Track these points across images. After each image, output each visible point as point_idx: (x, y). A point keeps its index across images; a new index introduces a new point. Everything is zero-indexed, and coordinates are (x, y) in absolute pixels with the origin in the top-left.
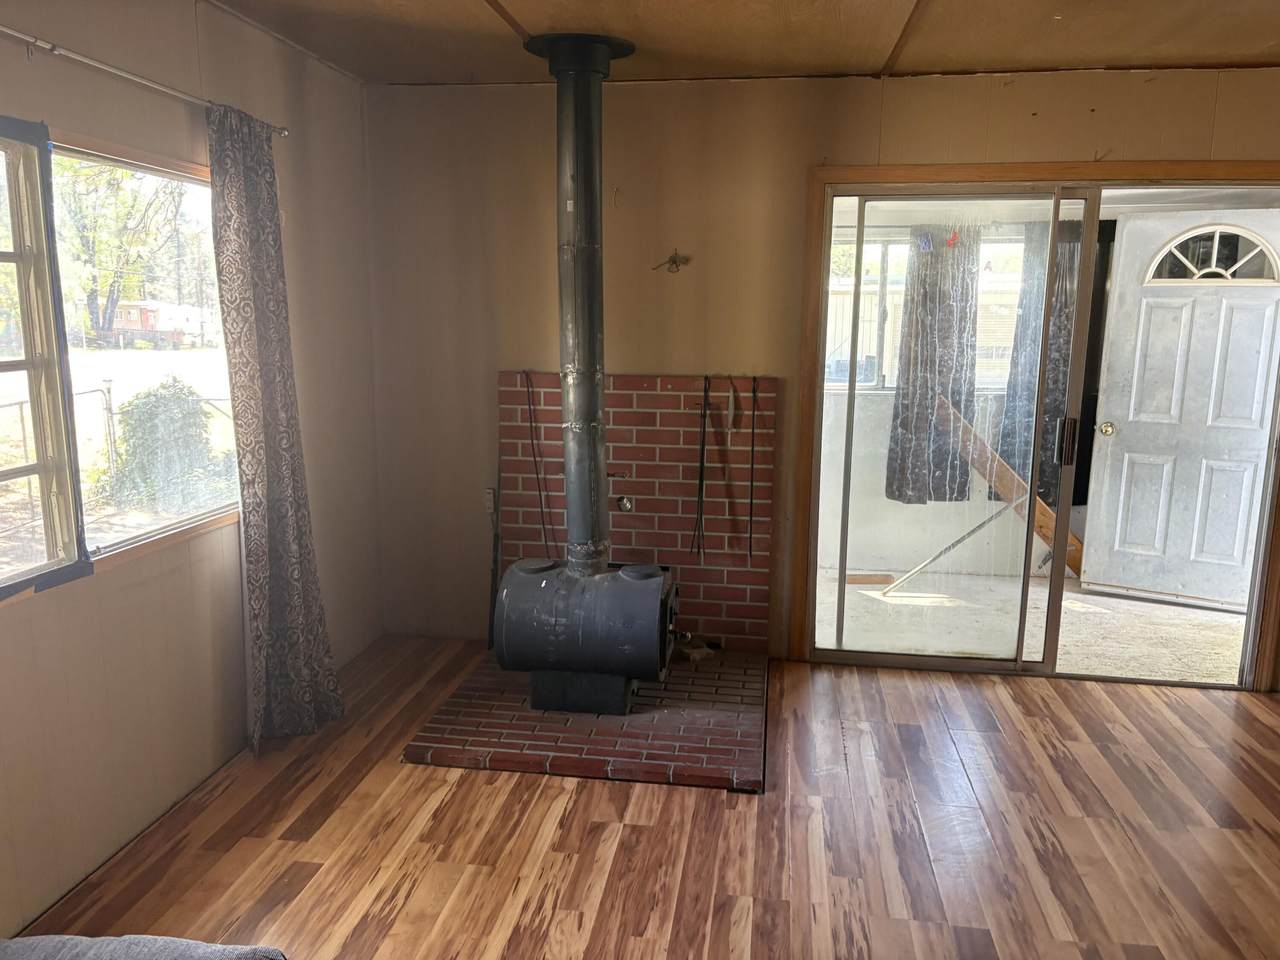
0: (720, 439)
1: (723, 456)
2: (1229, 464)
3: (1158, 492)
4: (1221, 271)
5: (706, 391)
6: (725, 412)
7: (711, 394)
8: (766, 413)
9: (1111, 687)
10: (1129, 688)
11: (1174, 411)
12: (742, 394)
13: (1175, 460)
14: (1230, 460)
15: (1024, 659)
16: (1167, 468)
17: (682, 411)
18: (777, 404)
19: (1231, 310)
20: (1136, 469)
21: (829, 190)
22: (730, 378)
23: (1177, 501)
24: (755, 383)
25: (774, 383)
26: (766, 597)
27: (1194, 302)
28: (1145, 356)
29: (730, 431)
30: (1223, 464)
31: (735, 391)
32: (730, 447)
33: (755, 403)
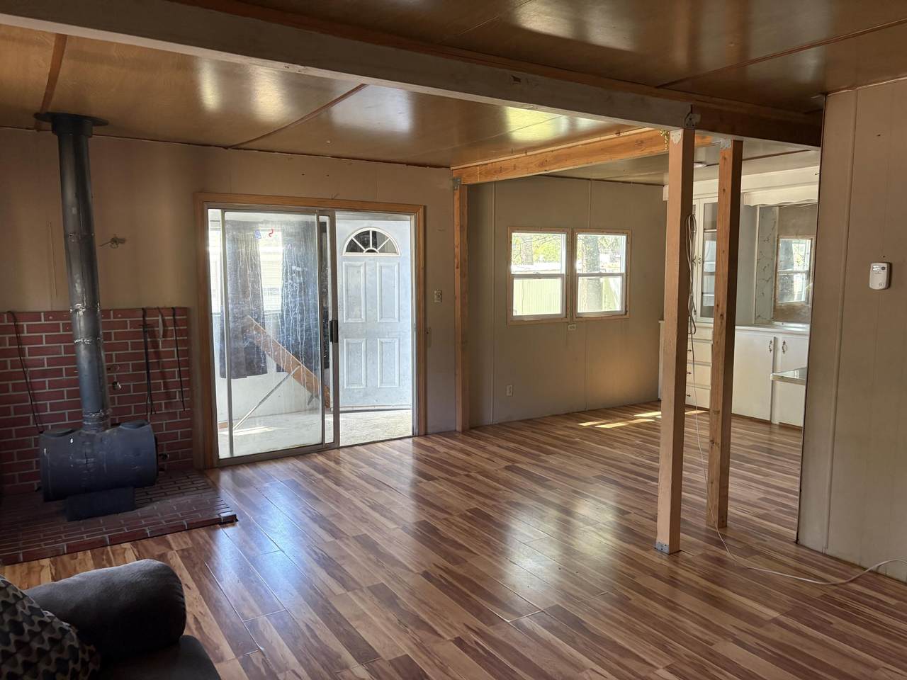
0: (155, 345)
1: (158, 354)
2: (388, 340)
3: (361, 356)
4: (373, 249)
5: (144, 317)
6: (156, 329)
7: (147, 319)
8: (181, 328)
9: (365, 446)
10: (373, 445)
11: (363, 317)
12: (166, 318)
13: (366, 340)
14: (389, 338)
15: (326, 442)
16: (363, 345)
17: (129, 330)
18: (187, 322)
19: (381, 267)
20: (350, 346)
21: (205, 205)
22: (158, 308)
23: (370, 359)
24: (174, 311)
25: (185, 311)
26: (190, 434)
27: (365, 264)
28: (347, 290)
29: (160, 340)
30: (386, 340)
31: (162, 316)
32: (161, 349)
33: (175, 323)
